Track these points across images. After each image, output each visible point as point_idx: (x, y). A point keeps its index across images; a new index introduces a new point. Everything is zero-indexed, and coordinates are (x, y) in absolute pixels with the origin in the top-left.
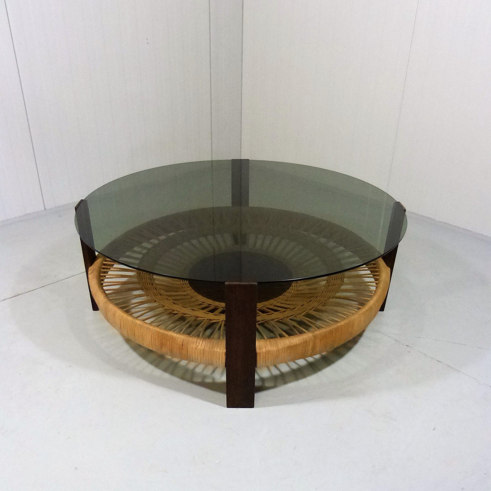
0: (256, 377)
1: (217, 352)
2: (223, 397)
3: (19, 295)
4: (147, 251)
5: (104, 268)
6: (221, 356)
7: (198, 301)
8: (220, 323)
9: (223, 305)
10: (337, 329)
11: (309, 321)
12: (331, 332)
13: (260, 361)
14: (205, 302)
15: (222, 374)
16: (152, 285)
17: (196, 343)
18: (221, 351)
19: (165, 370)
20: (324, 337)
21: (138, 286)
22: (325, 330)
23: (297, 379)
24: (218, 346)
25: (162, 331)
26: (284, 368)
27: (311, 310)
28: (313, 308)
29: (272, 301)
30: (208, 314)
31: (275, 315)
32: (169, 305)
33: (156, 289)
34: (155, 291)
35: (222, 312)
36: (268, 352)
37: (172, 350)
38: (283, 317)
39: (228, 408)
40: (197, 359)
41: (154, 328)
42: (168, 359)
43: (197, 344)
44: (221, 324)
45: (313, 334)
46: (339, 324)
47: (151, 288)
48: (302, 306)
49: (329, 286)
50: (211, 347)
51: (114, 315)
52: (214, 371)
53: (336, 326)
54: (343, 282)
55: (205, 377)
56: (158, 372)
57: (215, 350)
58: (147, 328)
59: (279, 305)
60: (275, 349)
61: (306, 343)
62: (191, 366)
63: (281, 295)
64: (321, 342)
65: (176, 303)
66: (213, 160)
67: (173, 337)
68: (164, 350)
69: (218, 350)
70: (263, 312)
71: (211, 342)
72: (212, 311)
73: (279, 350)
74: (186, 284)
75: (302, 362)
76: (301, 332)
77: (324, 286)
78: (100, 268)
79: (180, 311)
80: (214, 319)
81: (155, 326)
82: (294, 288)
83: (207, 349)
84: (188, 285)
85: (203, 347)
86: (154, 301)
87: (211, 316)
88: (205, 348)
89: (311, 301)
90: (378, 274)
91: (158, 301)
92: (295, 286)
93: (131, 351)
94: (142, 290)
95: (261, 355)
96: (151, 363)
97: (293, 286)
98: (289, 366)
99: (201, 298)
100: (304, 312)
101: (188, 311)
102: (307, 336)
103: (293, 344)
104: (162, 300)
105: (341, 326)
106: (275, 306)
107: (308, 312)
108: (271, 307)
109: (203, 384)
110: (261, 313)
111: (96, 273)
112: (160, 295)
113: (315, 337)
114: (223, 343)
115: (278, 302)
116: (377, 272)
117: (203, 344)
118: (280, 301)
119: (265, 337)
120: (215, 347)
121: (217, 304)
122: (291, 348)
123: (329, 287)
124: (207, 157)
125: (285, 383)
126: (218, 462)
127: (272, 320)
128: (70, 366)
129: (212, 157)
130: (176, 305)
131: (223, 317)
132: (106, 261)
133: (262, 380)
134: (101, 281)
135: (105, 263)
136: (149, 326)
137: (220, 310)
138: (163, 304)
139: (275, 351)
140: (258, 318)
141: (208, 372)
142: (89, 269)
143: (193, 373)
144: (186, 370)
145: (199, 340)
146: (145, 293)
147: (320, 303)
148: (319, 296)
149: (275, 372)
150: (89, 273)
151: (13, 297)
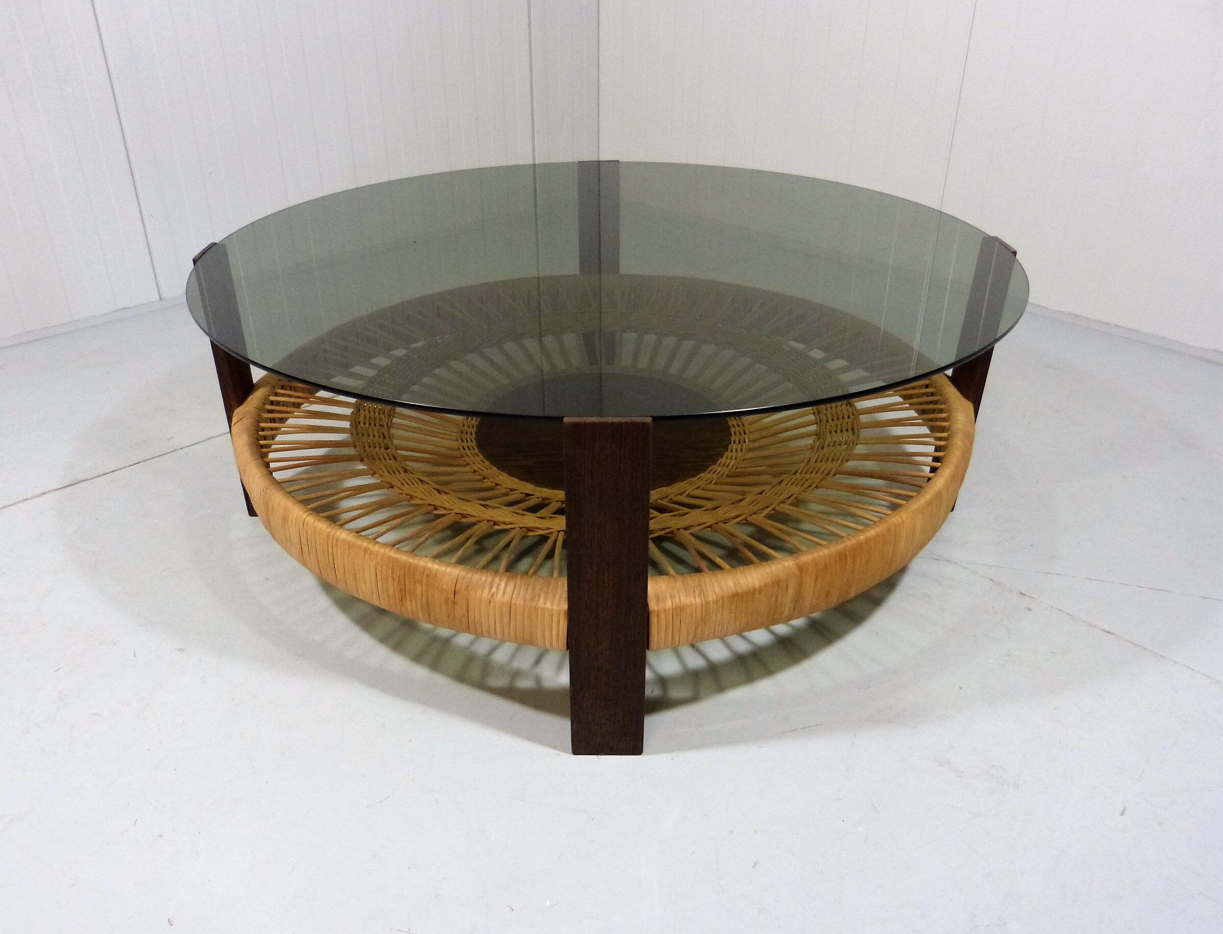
0: (648, 674)
1: (544, 609)
2: (563, 727)
3: (79, 482)
4: (376, 372)
5: (270, 411)
6: (555, 619)
7: (499, 487)
8: (554, 535)
9: (561, 494)
10: (857, 550)
11: (780, 530)
12: (842, 557)
13: (658, 631)
14: (515, 490)
15: (560, 667)
16: (387, 449)
17: (491, 588)
18: (555, 607)
19: (417, 658)
20: (823, 569)
21: (350, 451)
22: (826, 552)
23: (750, 678)
24: (547, 593)
25: (403, 558)
26: (717, 652)
27: (783, 502)
28: (789, 498)
29: (680, 486)
30: (523, 515)
31: (694, 517)
32: (425, 494)
33: (395, 459)
34: (392, 462)
35: (560, 512)
36: (680, 610)
37: (428, 606)
38: (713, 522)
39: (575, 754)
40: (492, 629)
41: (382, 550)
42: (426, 632)
43: (494, 590)
44: (556, 540)
45: (798, 561)
46: (862, 537)
47: (383, 455)
48: (761, 493)
49: (823, 448)
50: (528, 597)
51: (285, 519)
52: (538, 661)
53: (854, 541)
54: (858, 437)
55: (516, 674)
56: (399, 664)
57: (541, 604)
58: (366, 551)
59: (698, 493)
60: (698, 600)
61: (777, 583)
62: (482, 647)
63: (704, 471)
64: (816, 581)
65: (443, 490)
66: (537, 162)
67: (430, 570)
68: (411, 608)
69: (548, 605)
70: (662, 510)
71: (529, 584)
72: (534, 509)
73: (707, 603)
74: (469, 449)
75: (761, 637)
76: (764, 558)
77: (811, 449)
78: (261, 409)
79: (452, 508)
80: (537, 528)
81: (384, 545)
82: (734, 454)
83: (520, 602)
84: (477, 451)
85: (507, 598)
86: (388, 485)
87: (530, 520)
88: (513, 601)
89: (780, 482)
90: (944, 415)
91: (399, 484)
92: (736, 451)
93: (334, 611)
94: (362, 460)
95: (663, 616)
96: (384, 640)
97: (732, 451)
98: (728, 646)
99: (506, 481)
100: (767, 507)
101: (474, 510)
102: (780, 566)
103: (744, 588)
104: (409, 483)
105: (868, 541)
106: (689, 496)
107: (777, 508)
108: (683, 499)
109: (511, 693)
110: (655, 512)
111: (248, 421)
112: (406, 471)
113: (801, 569)
114: (561, 586)
115: (699, 487)
116: (941, 411)
117: (510, 589)
118: (702, 484)
119: (671, 571)
120: (539, 596)
121: (546, 492)
122: (737, 597)
123: (825, 450)
124: (521, 156)
125: (720, 688)
126: (548, 903)
127: (686, 529)
128: (181, 650)
129: (534, 157)
130: (445, 497)
131: (560, 523)
132: (276, 394)
133: (663, 681)
134: (259, 440)
135: (272, 398)
136: (371, 546)
137: (555, 506)
138: (410, 493)
139: (699, 607)
140: (652, 525)
141: (524, 661)
142: (234, 413)
143: (486, 665)
144: (470, 658)
145: (497, 580)
146: (368, 468)
147: (806, 485)
148: (799, 471)
149: (694, 661)
150: (234, 420)
151: (65, 487)
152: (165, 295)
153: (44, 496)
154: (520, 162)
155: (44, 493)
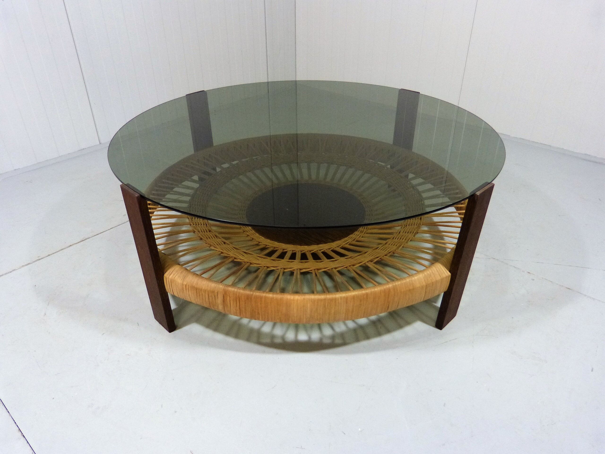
124: (262, 79)
126: (360, 430)
129: (268, 78)
152: (102, 142)
153: (71, 247)
154: (262, 81)
155: (71, 246)
